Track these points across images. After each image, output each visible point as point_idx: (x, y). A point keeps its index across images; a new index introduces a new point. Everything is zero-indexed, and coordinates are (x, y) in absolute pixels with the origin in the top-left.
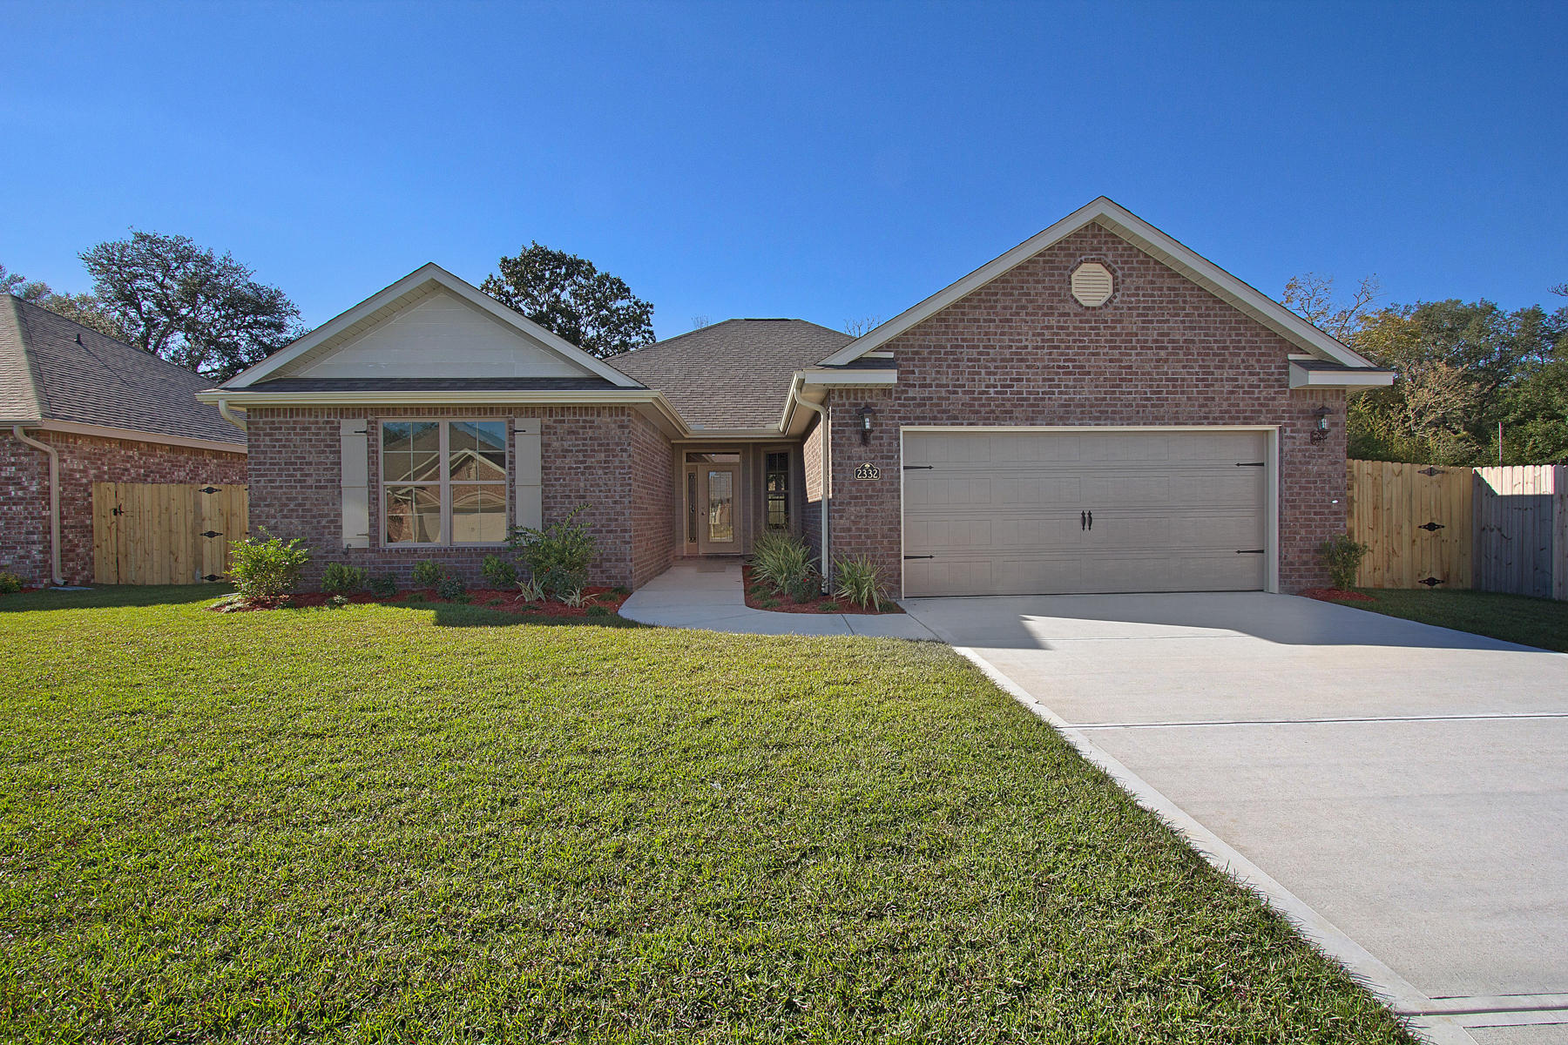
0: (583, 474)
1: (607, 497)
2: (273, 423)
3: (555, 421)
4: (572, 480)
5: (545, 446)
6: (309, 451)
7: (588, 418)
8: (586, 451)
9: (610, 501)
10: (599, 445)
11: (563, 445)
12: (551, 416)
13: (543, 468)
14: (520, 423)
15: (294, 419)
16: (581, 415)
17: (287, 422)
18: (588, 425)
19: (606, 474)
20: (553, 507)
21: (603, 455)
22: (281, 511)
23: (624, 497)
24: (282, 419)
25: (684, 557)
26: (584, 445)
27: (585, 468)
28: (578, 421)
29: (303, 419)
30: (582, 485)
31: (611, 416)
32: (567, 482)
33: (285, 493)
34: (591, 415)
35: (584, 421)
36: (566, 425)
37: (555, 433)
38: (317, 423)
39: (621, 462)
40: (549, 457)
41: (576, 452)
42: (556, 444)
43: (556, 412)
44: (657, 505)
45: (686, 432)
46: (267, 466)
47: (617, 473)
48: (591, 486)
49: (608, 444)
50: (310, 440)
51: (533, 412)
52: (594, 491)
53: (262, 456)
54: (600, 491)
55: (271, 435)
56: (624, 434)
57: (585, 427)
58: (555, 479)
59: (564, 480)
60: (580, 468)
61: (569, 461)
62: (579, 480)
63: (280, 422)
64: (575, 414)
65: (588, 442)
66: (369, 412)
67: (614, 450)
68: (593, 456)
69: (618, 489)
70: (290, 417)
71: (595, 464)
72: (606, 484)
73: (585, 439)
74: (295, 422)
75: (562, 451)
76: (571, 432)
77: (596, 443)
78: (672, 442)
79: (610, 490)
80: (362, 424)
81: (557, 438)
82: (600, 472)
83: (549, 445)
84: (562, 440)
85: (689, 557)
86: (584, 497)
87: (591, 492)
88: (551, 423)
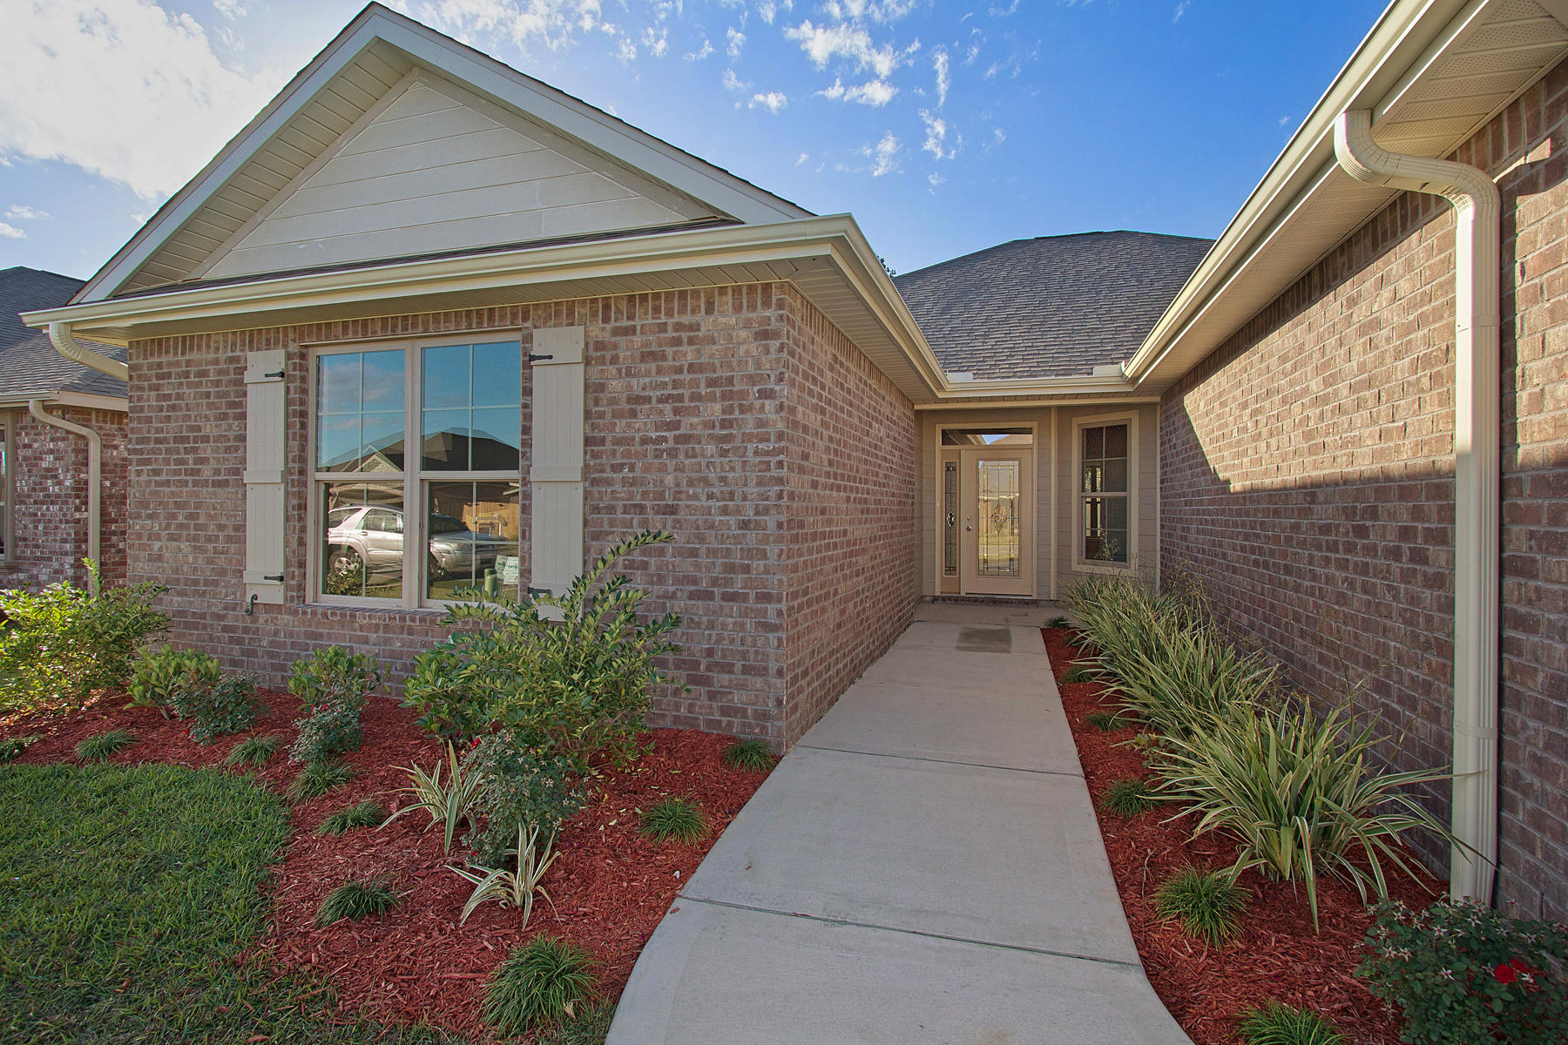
0: (673, 453)
1: (725, 511)
2: (160, 365)
3: (616, 332)
4: (646, 469)
5: (593, 389)
6: (206, 416)
7: (686, 319)
8: (680, 398)
9: (732, 520)
10: (711, 383)
11: (629, 387)
12: (606, 320)
13: (588, 441)
14: (545, 339)
15: (187, 357)
16: (670, 314)
17: (178, 364)
18: (685, 335)
19: (724, 453)
20: (608, 534)
21: (718, 407)
22: (168, 526)
23: (766, 511)
24: (171, 358)
25: (935, 599)
26: (676, 384)
27: (677, 439)
28: (663, 328)
29: (199, 357)
30: (669, 480)
31: (738, 308)
32: (638, 473)
33: (172, 493)
34: (693, 312)
35: (679, 327)
36: (638, 340)
37: (614, 360)
38: (216, 362)
39: (761, 424)
40: (601, 415)
41: (660, 401)
42: (616, 385)
43: (618, 311)
44: (878, 520)
45: (941, 388)
46: (152, 445)
47: (750, 453)
48: (691, 483)
49: (730, 381)
50: (208, 395)
51: (571, 314)
52: (696, 497)
53: (145, 426)
54: (710, 496)
55: (157, 388)
56: (768, 352)
57: (677, 342)
58: (614, 468)
59: (632, 469)
60: (665, 439)
61: (643, 424)
62: (663, 468)
63: (170, 364)
64: (657, 310)
65: (686, 377)
66: (291, 335)
67: (743, 394)
68: (695, 412)
69: (752, 490)
70: (182, 354)
71: (699, 431)
72: (723, 479)
73: (679, 370)
74: (188, 363)
75: (629, 400)
76: (648, 356)
77: (702, 377)
78: (916, 407)
79: (732, 493)
80: (275, 359)
81: (620, 371)
82: (711, 449)
83: (601, 387)
84: (629, 374)
85: (944, 599)
86: (672, 510)
87: (689, 497)
88: (606, 336)
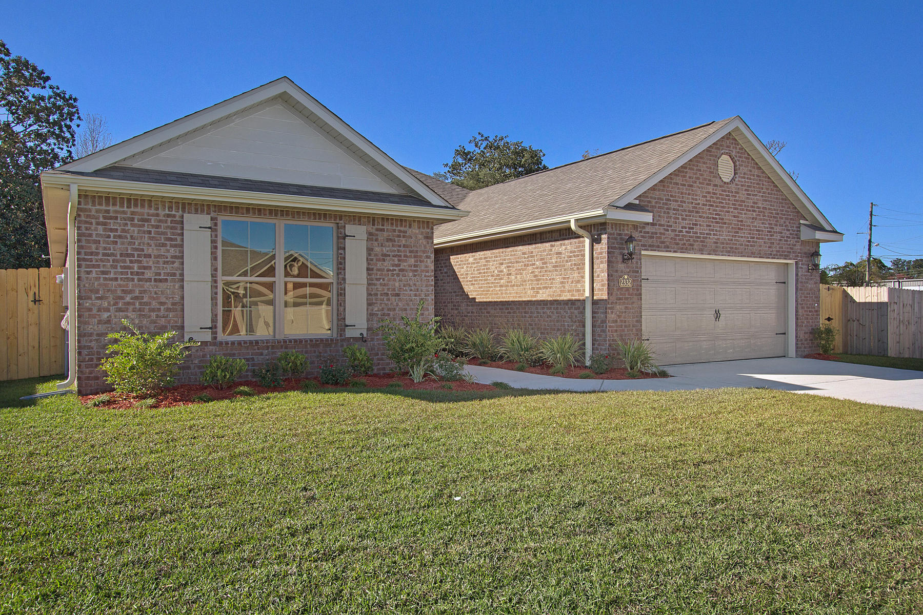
0: (398, 275)
1: (416, 295)
2: (108, 211)
3: (377, 230)
4: (389, 280)
5: (370, 250)
6: (148, 244)
7: (402, 229)
8: (400, 256)
9: (418, 298)
10: (411, 252)
11: (382, 250)
12: (374, 225)
13: (368, 269)
14: (350, 229)
15: (132, 209)
16: (397, 226)
17: (124, 212)
18: (402, 234)
19: (415, 276)
20: (375, 303)
21: (413, 260)
22: (116, 304)
23: (428, 295)
24: (118, 208)
26: (399, 251)
27: (400, 270)
28: (395, 231)
29: (142, 210)
30: (397, 284)
31: (419, 228)
32: (385, 282)
33: (120, 286)
34: (405, 227)
35: (400, 231)
36: (385, 234)
37: (377, 240)
38: (157, 215)
39: (427, 267)
40: (372, 260)
41: (393, 256)
42: (377, 249)
43: (378, 222)
46: (100, 257)
47: (423, 276)
48: (404, 286)
49: (417, 252)
50: (150, 232)
51: (359, 220)
52: (406, 290)
53: (94, 246)
54: (411, 290)
55: (105, 224)
56: (428, 243)
57: (399, 236)
58: (378, 280)
59: (384, 280)
60: (395, 270)
61: (387, 264)
62: (395, 280)
63: (116, 212)
64: (392, 224)
65: (402, 249)
66: (212, 209)
67: (421, 257)
68: (405, 261)
69: (424, 289)
70: (127, 207)
71: (407, 268)
72: (415, 284)
73: (400, 246)
74: (133, 213)
75: (382, 255)
76: (388, 240)
77: (407, 249)
79: (418, 289)
80: (205, 220)
81: (379, 244)
82: (411, 274)
83: (372, 250)
84: (382, 246)
86: (398, 295)
87: (404, 290)
88: (374, 231)
